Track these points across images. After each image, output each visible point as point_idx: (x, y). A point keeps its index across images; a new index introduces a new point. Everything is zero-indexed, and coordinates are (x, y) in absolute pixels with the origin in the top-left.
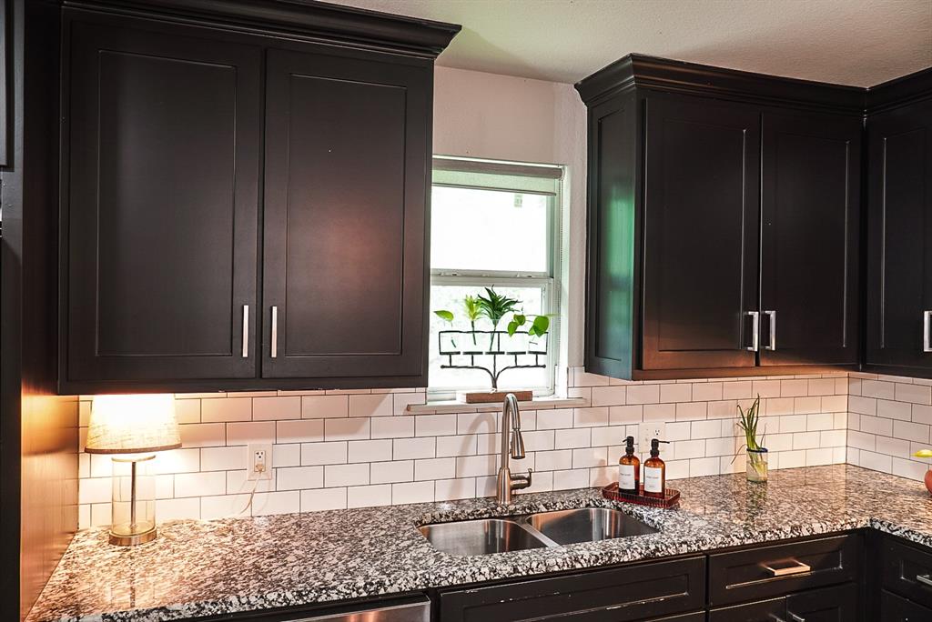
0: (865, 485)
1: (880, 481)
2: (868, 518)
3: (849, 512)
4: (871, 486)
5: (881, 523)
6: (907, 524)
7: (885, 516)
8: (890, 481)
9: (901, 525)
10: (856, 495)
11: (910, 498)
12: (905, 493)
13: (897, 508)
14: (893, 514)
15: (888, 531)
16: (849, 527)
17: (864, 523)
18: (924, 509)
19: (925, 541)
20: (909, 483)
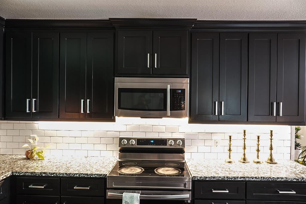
0: (5, 161)
1: (10, 158)
2: (11, 172)
3: (4, 172)
4: (7, 160)
5: (16, 172)
6: (24, 170)
7: (17, 169)
8: (13, 157)
9: (23, 171)
10: (4, 165)
11: (22, 161)
12: (19, 160)
13: (19, 166)
14: (19, 168)
15: (19, 175)
16: (5, 177)
17: (10, 174)
18: (27, 164)
19: (31, 174)
20: (19, 156)
